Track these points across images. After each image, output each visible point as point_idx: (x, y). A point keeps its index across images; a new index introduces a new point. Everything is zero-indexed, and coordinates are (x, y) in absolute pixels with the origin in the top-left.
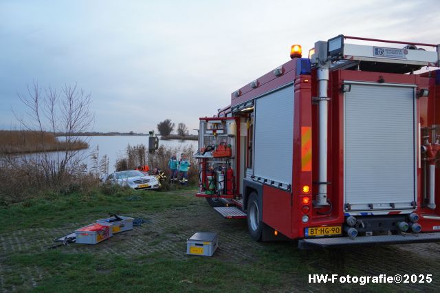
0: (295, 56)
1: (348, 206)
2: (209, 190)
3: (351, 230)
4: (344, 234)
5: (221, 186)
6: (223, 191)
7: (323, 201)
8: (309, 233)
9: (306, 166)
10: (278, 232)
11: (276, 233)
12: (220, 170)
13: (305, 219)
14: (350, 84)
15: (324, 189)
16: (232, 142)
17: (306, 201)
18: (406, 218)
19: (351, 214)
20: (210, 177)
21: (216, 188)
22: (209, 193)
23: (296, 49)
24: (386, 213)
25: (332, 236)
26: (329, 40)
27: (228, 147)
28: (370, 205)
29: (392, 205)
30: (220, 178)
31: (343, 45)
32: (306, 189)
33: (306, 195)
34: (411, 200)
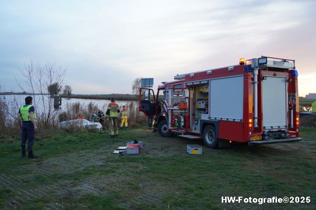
0: (242, 63)
1: (264, 127)
2: (176, 126)
3: (267, 137)
4: (263, 139)
5: (182, 124)
6: (184, 126)
7: (256, 126)
8: (251, 140)
9: (250, 111)
10: (232, 141)
11: (230, 142)
12: (182, 115)
13: (250, 133)
14: (266, 77)
15: (256, 120)
16: (187, 100)
17: (250, 125)
18: (284, 132)
19: (266, 131)
20: (176, 119)
21: (180, 125)
22: (176, 127)
23: (242, 60)
24: (277, 130)
25: (259, 140)
26: (259, 58)
27: (185, 103)
28: (272, 127)
29: (279, 127)
30: (182, 120)
31: (267, 61)
32: (250, 121)
33: (250, 123)
34: (285, 125)
